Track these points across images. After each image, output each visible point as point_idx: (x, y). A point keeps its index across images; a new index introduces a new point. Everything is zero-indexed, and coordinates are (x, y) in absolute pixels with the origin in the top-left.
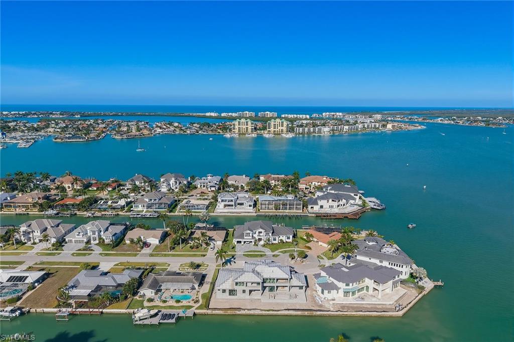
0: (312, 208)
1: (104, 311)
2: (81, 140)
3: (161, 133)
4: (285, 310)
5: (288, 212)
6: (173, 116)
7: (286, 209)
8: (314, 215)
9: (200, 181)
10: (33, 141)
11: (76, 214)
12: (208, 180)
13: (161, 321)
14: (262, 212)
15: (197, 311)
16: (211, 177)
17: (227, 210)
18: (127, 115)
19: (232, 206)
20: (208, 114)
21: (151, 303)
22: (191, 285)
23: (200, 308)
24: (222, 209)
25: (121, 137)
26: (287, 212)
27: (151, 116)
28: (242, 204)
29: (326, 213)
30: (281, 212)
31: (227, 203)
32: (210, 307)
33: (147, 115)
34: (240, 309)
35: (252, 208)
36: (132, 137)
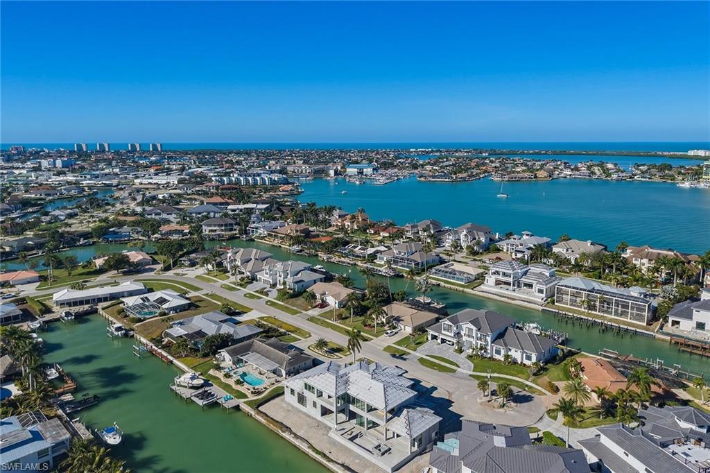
0: (675, 323)
1: (175, 361)
2: (447, 180)
3: (568, 177)
4: (343, 465)
5: (611, 320)
6: (626, 155)
7: (623, 314)
8: (668, 338)
9: (508, 241)
10: (396, 178)
11: (317, 255)
12: (521, 241)
13: (193, 398)
14: (559, 308)
15: (243, 406)
16: (527, 237)
17: (502, 290)
18: (555, 153)
19: (509, 284)
20: (691, 153)
21: (216, 371)
22: (276, 366)
23: (249, 403)
24: (491, 287)
25: (500, 179)
26: (610, 318)
27: (589, 155)
28: (530, 286)
29: (702, 342)
30: (598, 316)
31: (500, 278)
32: (259, 408)
33: (584, 154)
34: (288, 429)
35: (544, 295)
36: (517, 179)
